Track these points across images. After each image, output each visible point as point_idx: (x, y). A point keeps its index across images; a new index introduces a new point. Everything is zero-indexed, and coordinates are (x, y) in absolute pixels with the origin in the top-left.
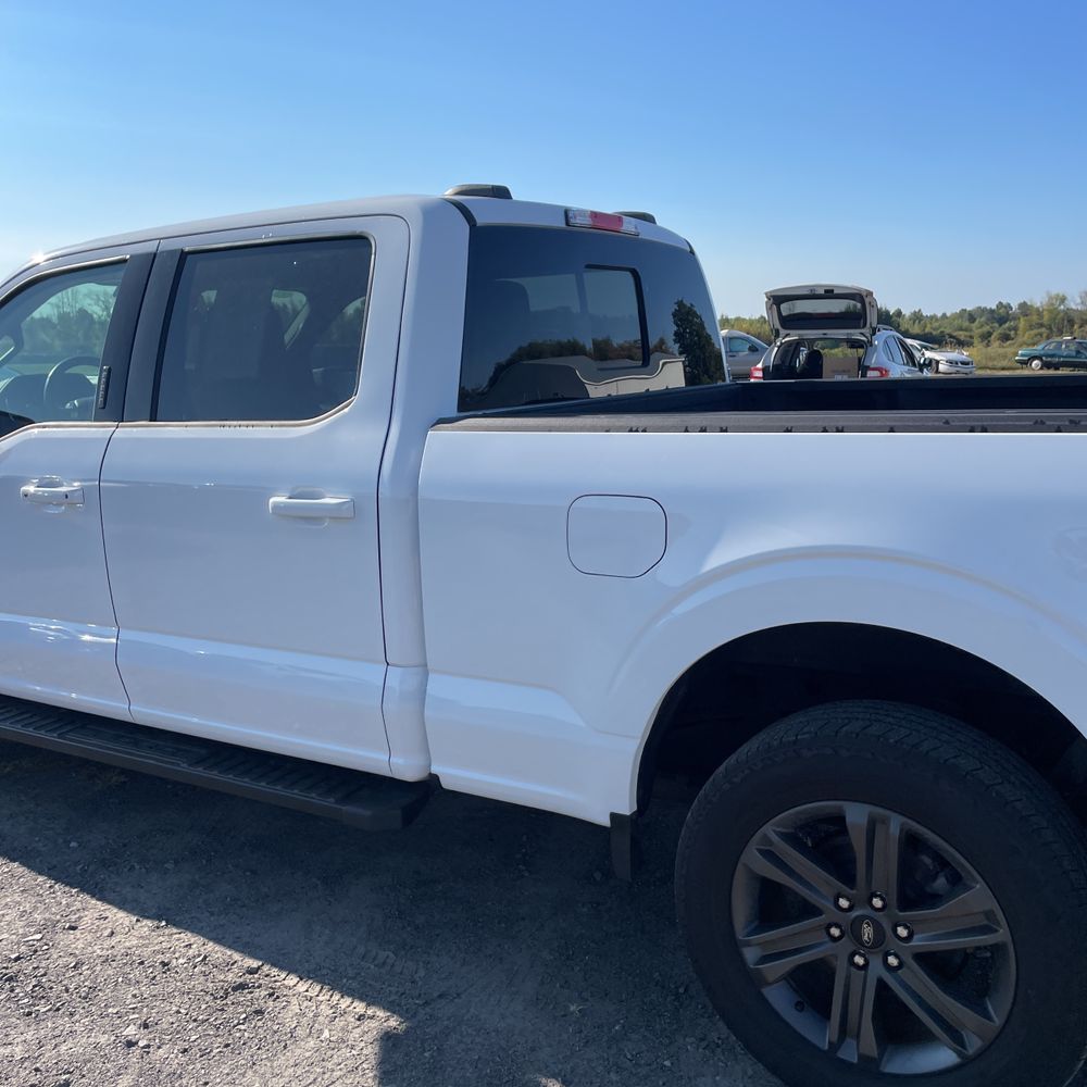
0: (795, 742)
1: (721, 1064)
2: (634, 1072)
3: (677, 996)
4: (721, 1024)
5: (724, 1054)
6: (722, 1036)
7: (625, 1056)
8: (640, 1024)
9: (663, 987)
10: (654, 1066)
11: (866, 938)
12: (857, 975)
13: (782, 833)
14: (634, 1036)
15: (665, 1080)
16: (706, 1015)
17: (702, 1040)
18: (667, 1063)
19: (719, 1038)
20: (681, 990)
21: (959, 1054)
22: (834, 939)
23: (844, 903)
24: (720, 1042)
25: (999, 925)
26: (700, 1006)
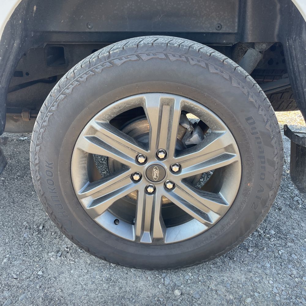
0: (109, 57)
1: (71, 262)
2: (20, 285)
3: (39, 231)
4: (67, 239)
5: (72, 256)
6: (69, 246)
7: (13, 277)
8: (19, 254)
9: (30, 229)
10: (32, 278)
11: (155, 177)
12: (150, 198)
13: (102, 124)
14: (16, 263)
15: (41, 284)
16: (57, 237)
17: (58, 252)
18: (40, 273)
19: (67, 248)
20: (41, 228)
21: (206, 224)
22: (136, 182)
23: (141, 160)
24: (68, 249)
25: (234, 152)
26: (53, 233)
